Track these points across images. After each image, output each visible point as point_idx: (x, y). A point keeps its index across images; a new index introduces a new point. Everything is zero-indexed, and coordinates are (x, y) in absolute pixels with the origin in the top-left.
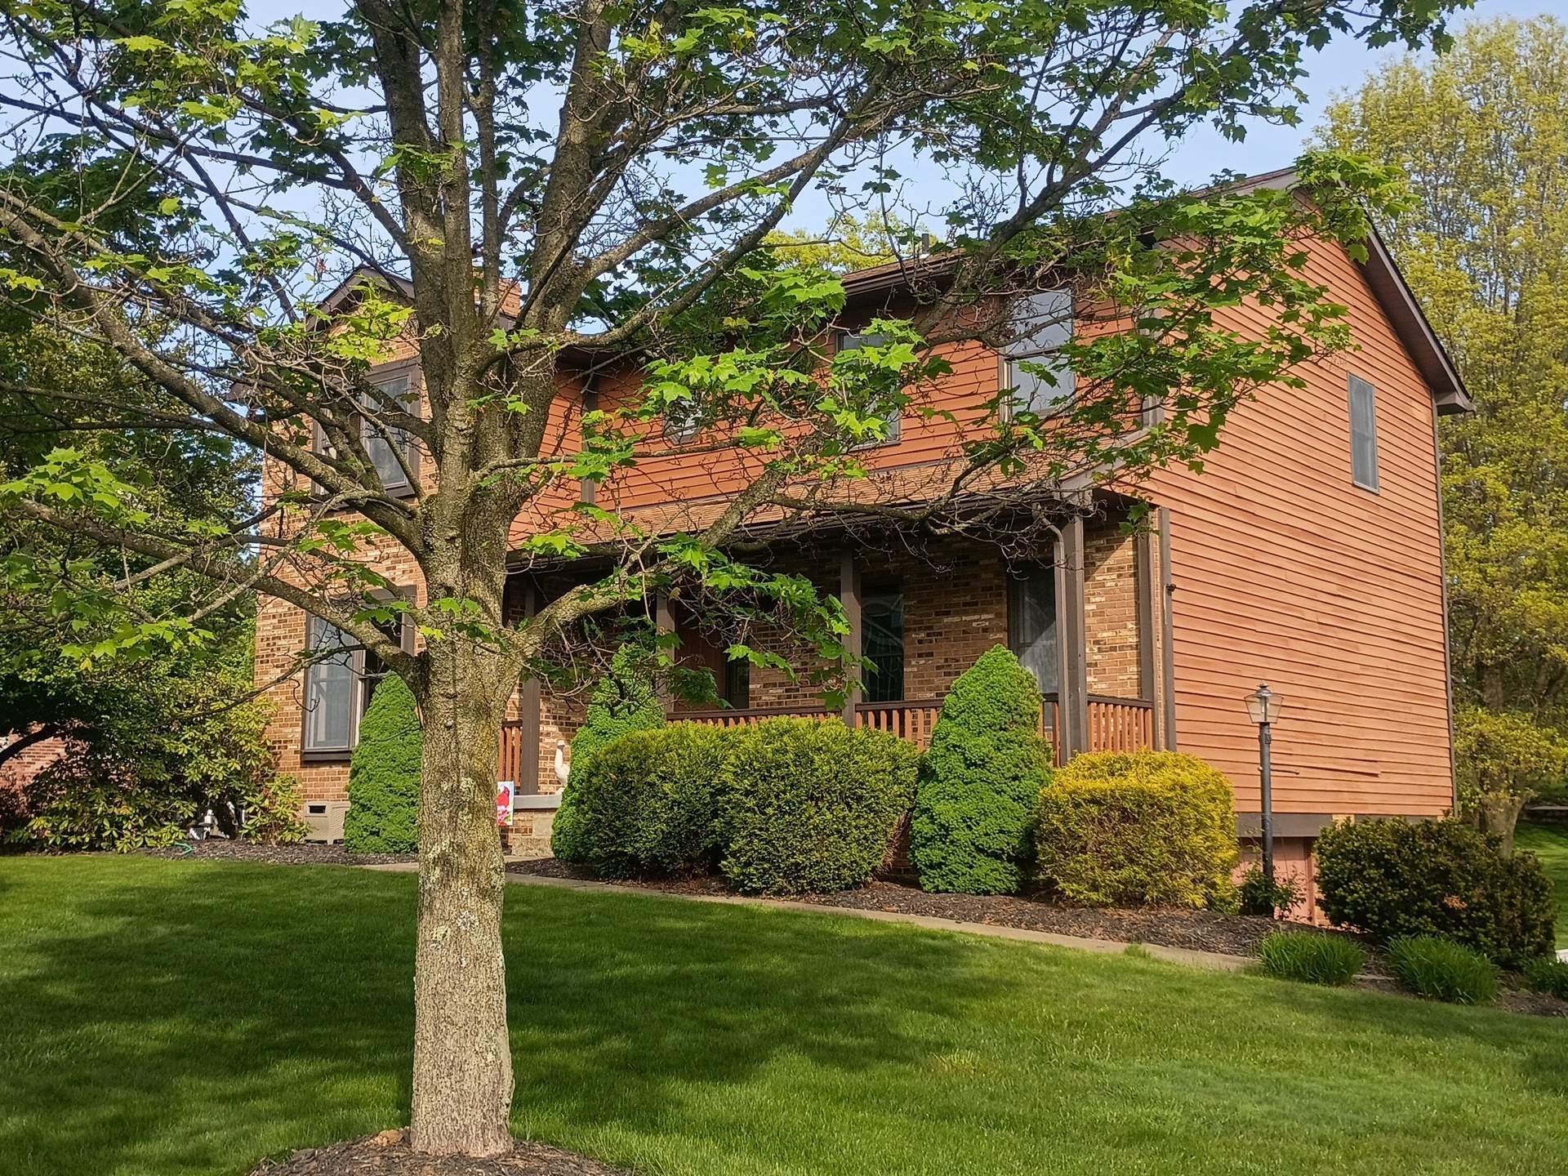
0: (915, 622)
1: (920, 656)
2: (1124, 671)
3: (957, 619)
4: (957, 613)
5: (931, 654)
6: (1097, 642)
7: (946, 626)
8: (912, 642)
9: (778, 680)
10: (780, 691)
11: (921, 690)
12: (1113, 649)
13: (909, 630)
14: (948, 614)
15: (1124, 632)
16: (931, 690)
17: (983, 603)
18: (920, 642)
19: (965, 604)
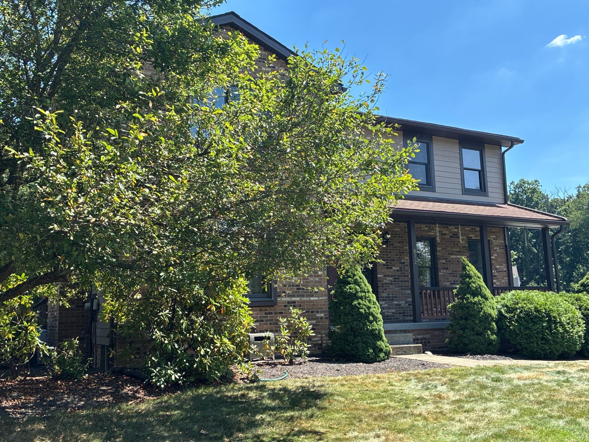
0: (442, 256)
1: (444, 269)
2: (503, 279)
3: (455, 257)
4: (455, 255)
5: (447, 269)
6: (496, 269)
7: (452, 259)
8: (441, 263)
9: (390, 274)
10: (391, 279)
11: (445, 281)
12: (500, 272)
13: (439, 259)
14: (452, 254)
15: (502, 267)
16: (448, 282)
17: (463, 252)
18: (444, 263)
19: (457, 252)
